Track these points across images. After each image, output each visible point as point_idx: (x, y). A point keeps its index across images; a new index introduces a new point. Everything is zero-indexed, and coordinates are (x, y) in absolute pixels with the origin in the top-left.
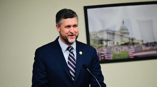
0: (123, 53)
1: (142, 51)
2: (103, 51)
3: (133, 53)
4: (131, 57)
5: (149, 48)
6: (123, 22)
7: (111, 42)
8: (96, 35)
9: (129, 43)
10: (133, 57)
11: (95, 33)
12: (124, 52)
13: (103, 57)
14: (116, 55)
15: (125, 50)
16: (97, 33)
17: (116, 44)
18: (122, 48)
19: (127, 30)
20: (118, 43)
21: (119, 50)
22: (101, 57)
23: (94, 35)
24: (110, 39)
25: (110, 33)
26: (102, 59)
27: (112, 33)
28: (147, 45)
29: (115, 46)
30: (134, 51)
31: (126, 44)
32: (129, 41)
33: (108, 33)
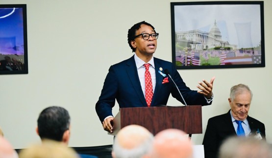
0: (213, 59)
1: (235, 58)
2: (190, 55)
3: (225, 59)
4: (221, 64)
5: (243, 54)
6: (215, 23)
7: (199, 45)
8: (183, 36)
9: (221, 47)
10: (224, 64)
11: (182, 34)
12: (213, 57)
13: (189, 62)
14: (205, 61)
15: (216, 55)
16: (184, 34)
17: (205, 48)
18: (212, 53)
19: (220, 32)
20: (207, 47)
21: (209, 55)
22: (188, 62)
23: (181, 36)
24: (199, 42)
25: (199, 35)
26: (188, 64)
27: (202, 34)
28: (242, 51)
29: (204, 50)
30: (226, 57)
31: (217, 49)
32: (220, 45)
33: (196, 34)
